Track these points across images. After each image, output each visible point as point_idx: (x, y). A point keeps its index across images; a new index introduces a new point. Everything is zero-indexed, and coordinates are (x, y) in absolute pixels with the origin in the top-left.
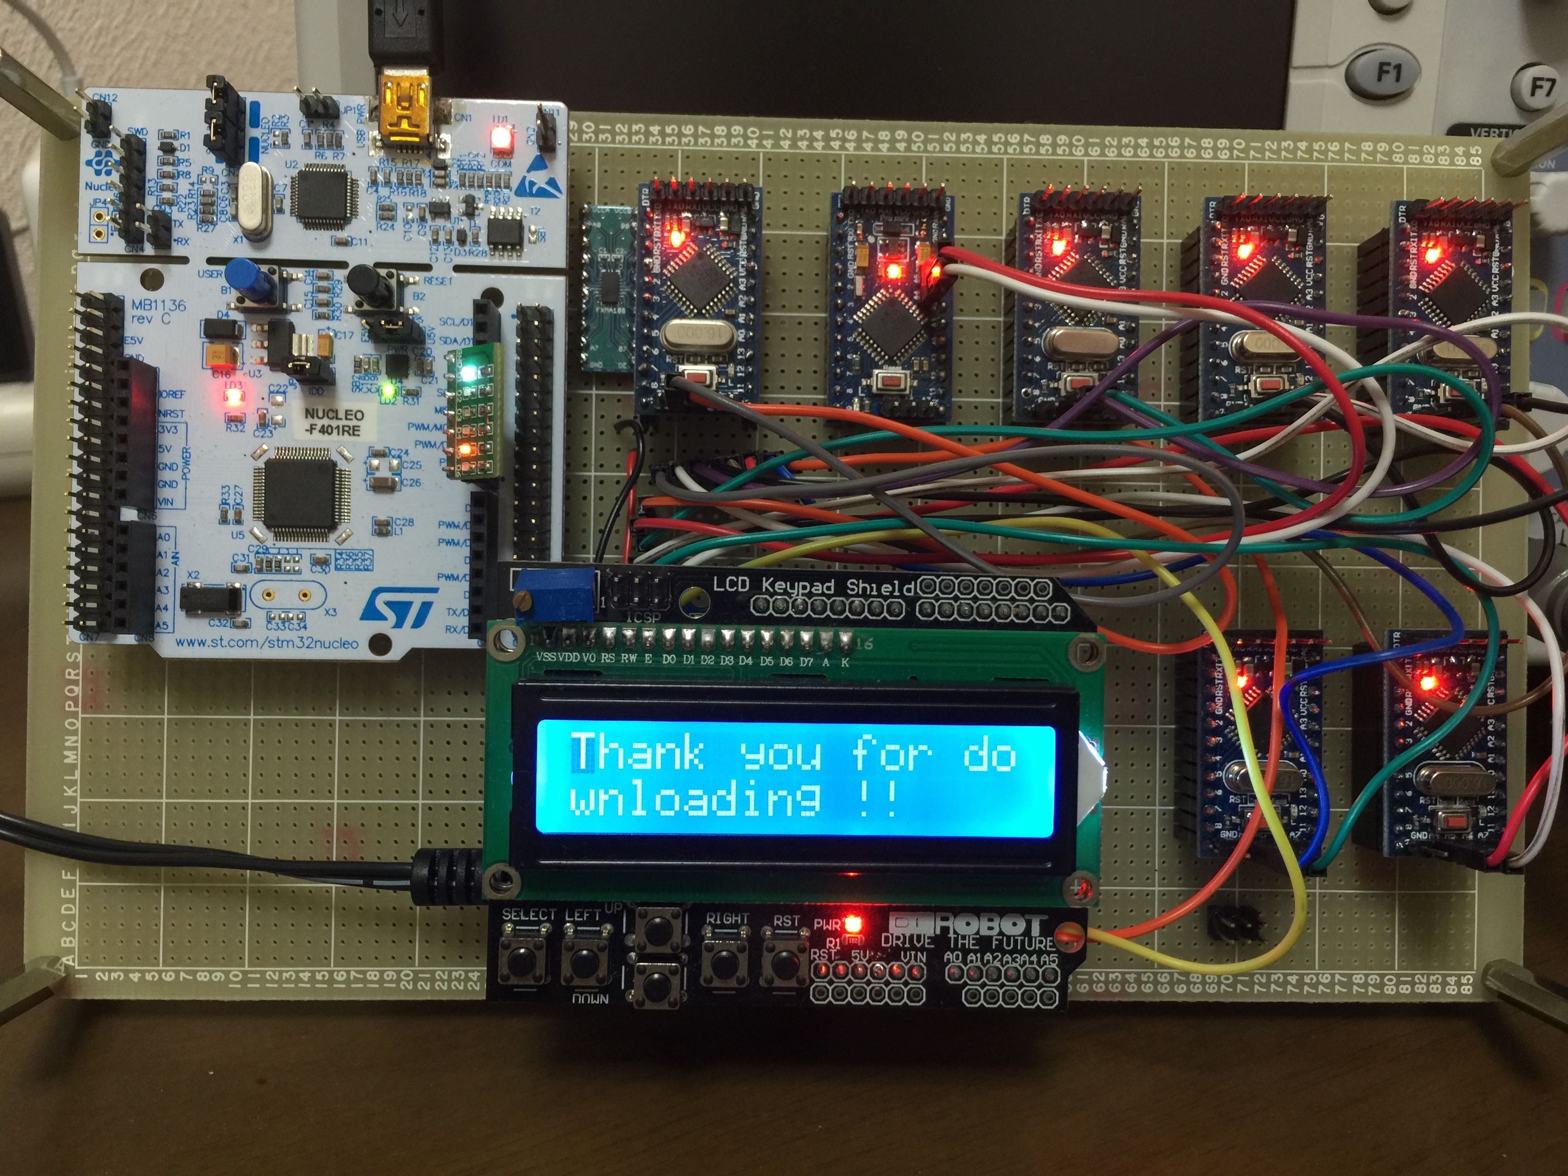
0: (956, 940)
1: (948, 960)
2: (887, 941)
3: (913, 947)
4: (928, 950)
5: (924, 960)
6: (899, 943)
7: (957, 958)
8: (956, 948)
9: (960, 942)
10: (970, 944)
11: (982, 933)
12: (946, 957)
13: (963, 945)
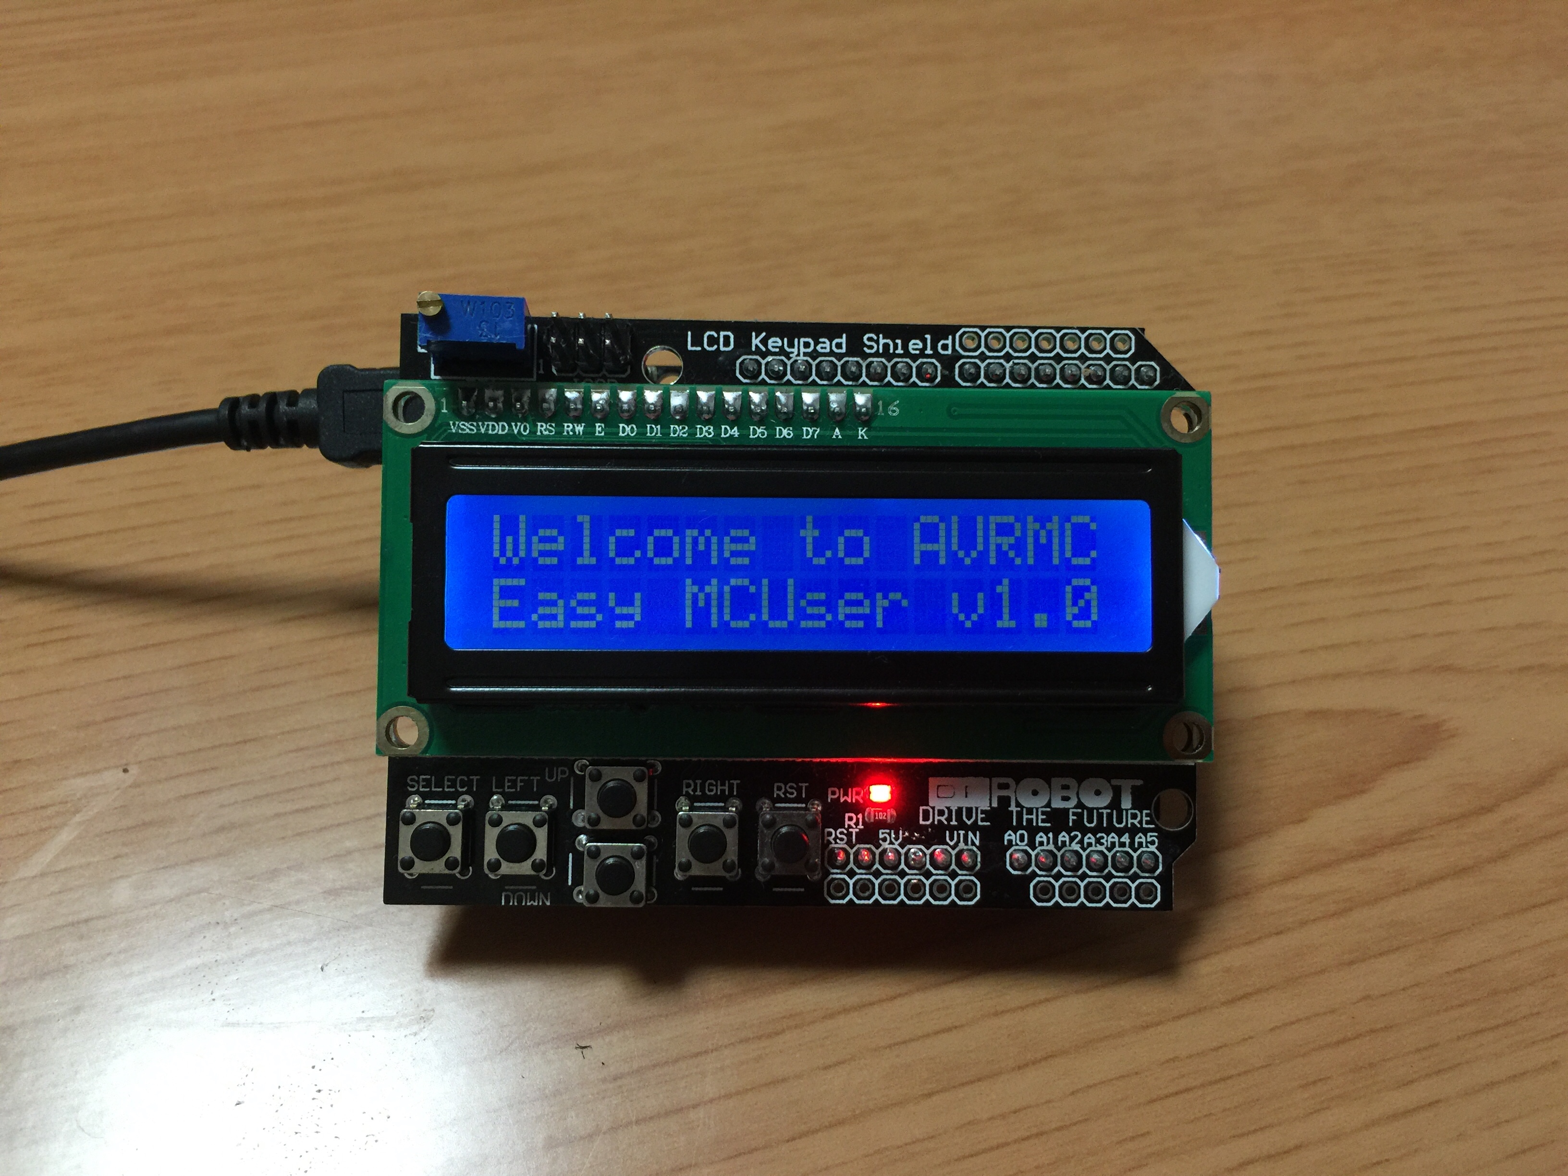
0: (1020, 815)
1: (1010, 841)
2: (926, 818)
3: (962, 825)
4: (982, 829)
5: (977, 842)
6: (943, 819)
7: (1022, 840)
8: (1020, 826)
9: (1025, 817)
10: (1039, 820)
11: (1054, 805)
12: (1006, 837)
13: (1030, 821)
